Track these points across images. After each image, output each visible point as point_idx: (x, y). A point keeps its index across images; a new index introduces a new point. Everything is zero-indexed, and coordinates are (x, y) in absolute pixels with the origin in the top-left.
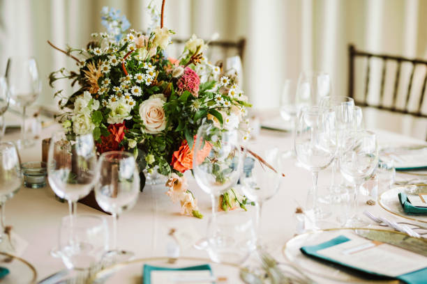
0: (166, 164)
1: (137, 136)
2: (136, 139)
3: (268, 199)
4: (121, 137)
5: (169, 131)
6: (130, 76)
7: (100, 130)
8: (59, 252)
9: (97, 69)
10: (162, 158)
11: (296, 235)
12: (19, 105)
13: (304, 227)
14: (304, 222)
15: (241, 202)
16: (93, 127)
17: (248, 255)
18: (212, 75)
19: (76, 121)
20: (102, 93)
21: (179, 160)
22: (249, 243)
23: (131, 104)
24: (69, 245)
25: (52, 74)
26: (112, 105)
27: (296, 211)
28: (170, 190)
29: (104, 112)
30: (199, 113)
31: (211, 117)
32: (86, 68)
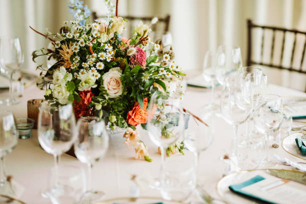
0: (124, 121)
1: (102, 101)
2: (101, 103)
3: (204, 150)
4: (88, 101)
5: (125, 96)
6: (95, 55)
7: (73, 96)
8: (48, 194)
9: (69, 48)
10: (120, 116)
11: (224, 176)
12: (7, 72)
13: (230, 169)
14: (230, 166)
15: (180, 148)
16: (68, 94)
17: (191, 193)
18: (154, 50)
19: (55, 89)
20: (74, 68)
21: (133, 117)
22: (191, 182)
23: (96, 76)
24: (55, 188)
25: (34, 52)
26: (81, 76)
27: (224, 157)
28: (126, 141)
29: (76, 82)
30: (148, 82)
31: (157, 85)
32: (61, 48)
